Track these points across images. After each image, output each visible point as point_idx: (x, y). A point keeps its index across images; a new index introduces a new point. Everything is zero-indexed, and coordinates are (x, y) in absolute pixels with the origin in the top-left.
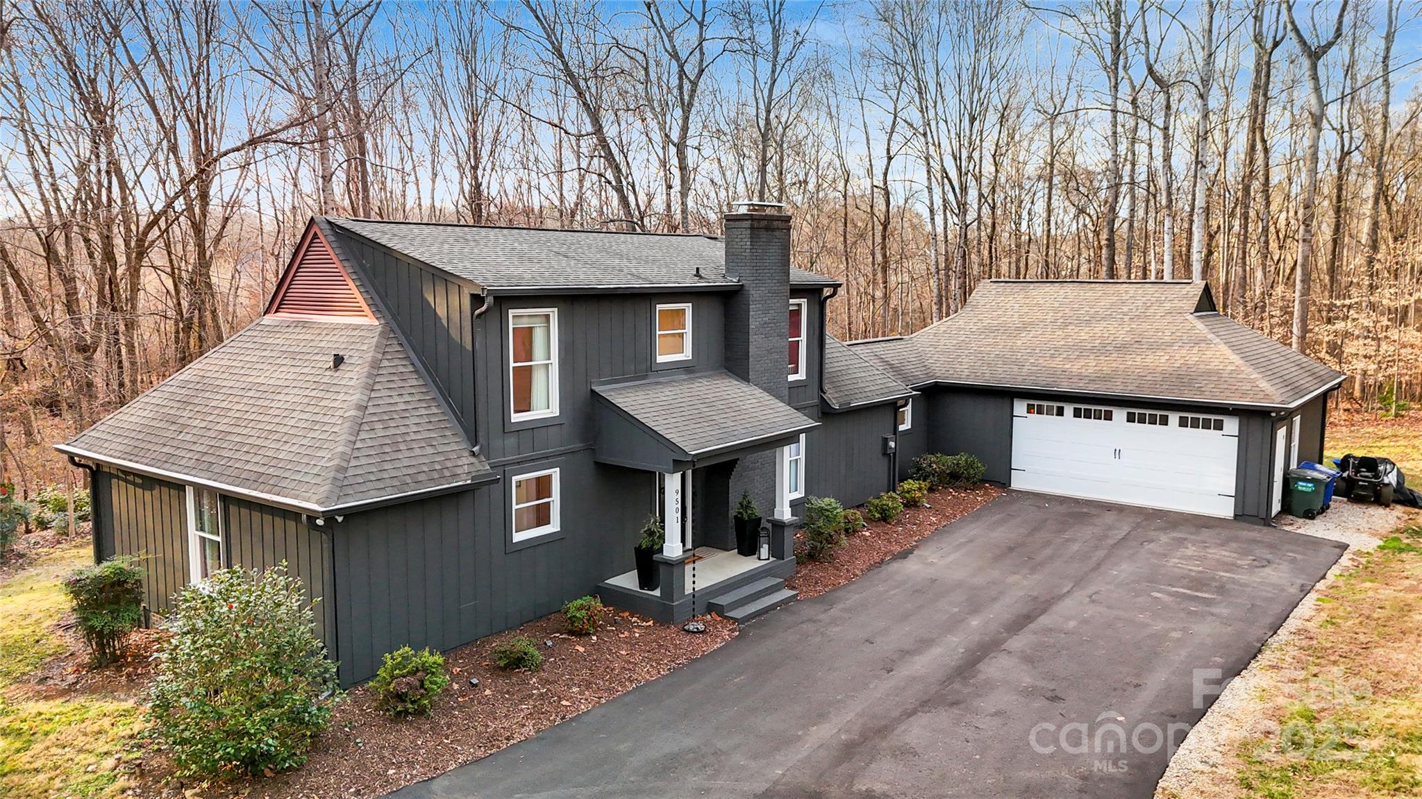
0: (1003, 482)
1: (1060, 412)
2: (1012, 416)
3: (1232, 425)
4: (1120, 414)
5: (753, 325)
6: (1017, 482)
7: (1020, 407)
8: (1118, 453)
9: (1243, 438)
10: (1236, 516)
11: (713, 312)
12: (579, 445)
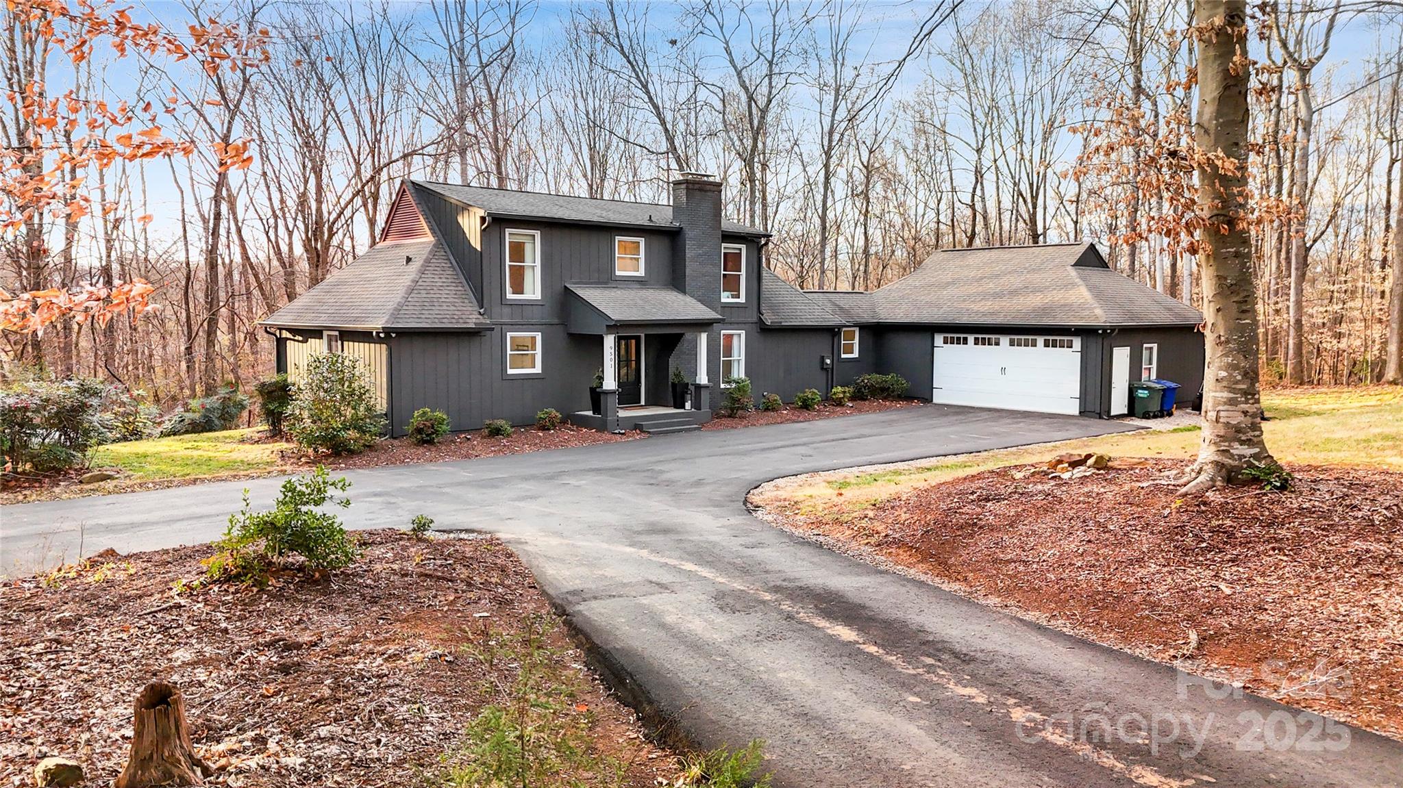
0: (927, 399)
1: (965, 341)
2: (933, 347)
3: (1077, 343)
4: (1005, 340)
5: (688, 255)
6: (938, 398)
7: (939, 339)
8: (1003, 369)
9: (1084, 353)
10: (1080, 412)
11: (662, 245)
12: (556, 321)
